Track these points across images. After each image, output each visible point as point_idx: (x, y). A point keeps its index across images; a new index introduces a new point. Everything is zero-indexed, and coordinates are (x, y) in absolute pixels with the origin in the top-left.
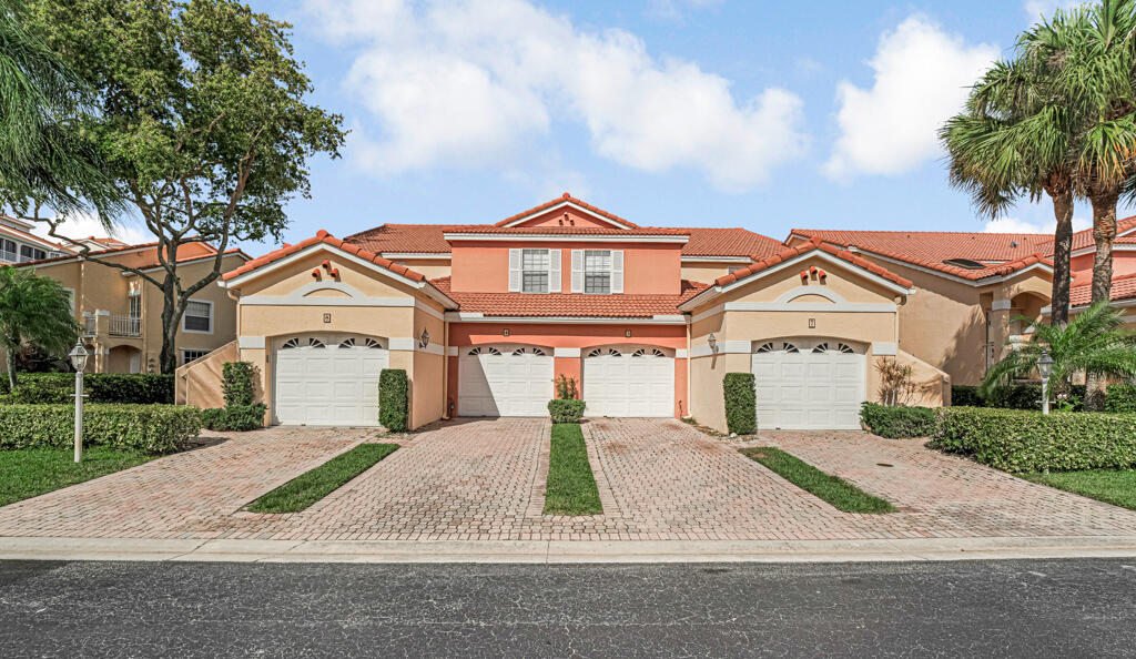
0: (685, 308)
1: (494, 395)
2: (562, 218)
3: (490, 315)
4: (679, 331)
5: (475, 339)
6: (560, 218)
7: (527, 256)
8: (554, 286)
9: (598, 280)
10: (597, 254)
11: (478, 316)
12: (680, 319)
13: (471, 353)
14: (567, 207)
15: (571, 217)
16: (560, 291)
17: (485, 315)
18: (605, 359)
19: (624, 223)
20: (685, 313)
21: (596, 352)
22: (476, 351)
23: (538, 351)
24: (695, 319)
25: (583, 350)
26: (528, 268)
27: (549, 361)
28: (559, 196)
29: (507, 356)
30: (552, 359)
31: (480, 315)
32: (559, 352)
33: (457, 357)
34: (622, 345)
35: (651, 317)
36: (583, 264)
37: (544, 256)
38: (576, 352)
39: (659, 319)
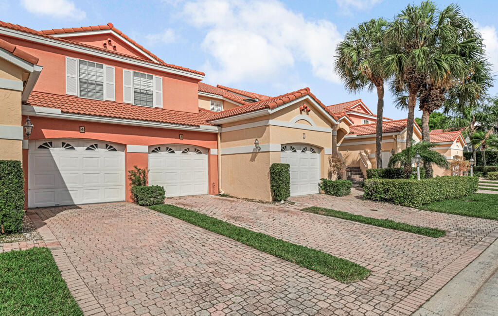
0: (219, 122)
1: (68, 185)
2: (106, 42)
3: (67, 112)
4: (214, 136)
5: (48, 133)
6: (104, 42)
7: (83, 67)
8: (108, 95)
9: (143, 95)
10: (142, 76)
11: (55, 112)
12: (215, 129)
13: (41, 147)
14: (110, 34)
15: (114, 43)
16: (114, 100)
17: (62, 112)
18: (164, 154)
19: (155, 58)
20: (218, 125)
21: (156, 149)
22: (47, 145)
23: (110, 146)
24: (224, 130)
25: (150, 147)
26: (85, 77)
27: (121, 155)
28: (104, 24)
29: (80, 150)
30: (123, 153)
31: (59, 111)
32: (131, 148)
33: (28, 150)
34: (175, 145)
35: (199, 126)
36: (132, 81)
37: (99, 70)
38: (144, 149)
39: (204, 128)
